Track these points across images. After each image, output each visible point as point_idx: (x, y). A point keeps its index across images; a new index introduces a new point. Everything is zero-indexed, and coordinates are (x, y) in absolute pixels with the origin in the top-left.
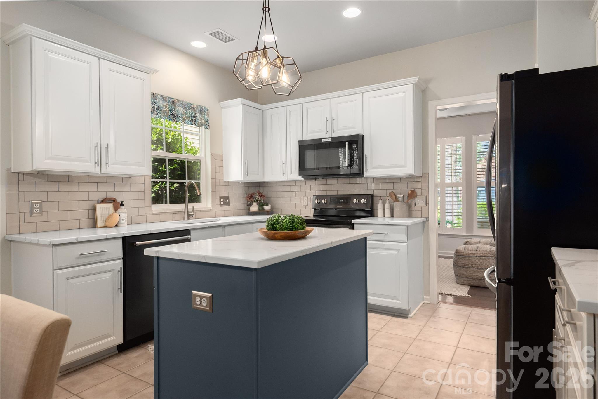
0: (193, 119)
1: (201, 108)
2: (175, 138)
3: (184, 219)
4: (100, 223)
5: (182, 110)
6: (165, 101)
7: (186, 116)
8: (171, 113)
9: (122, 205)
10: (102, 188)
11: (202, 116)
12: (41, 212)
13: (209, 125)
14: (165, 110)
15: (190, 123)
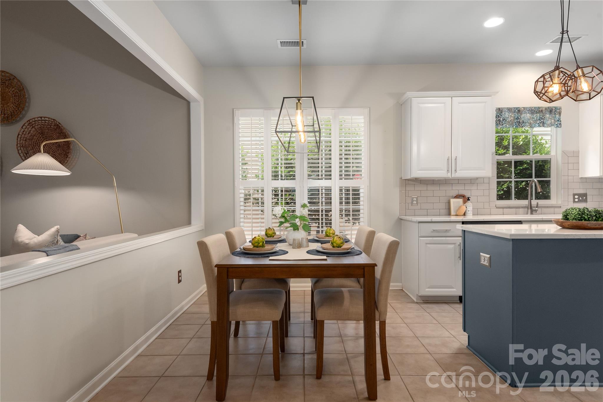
0: (541, 121)
1: (551, 109)
2: (526, 141)
3: (527, 214)
4: (453, 213)
5: (528, 115)
6: (511, 112)
7: (534, 120)
8: (517, 121)
9: (468, 199)
10: (455, 187)
11: (552, 117)
12: (417, 203)
13: (560, 124)
14: (510, 119)
15: (537, 125)
